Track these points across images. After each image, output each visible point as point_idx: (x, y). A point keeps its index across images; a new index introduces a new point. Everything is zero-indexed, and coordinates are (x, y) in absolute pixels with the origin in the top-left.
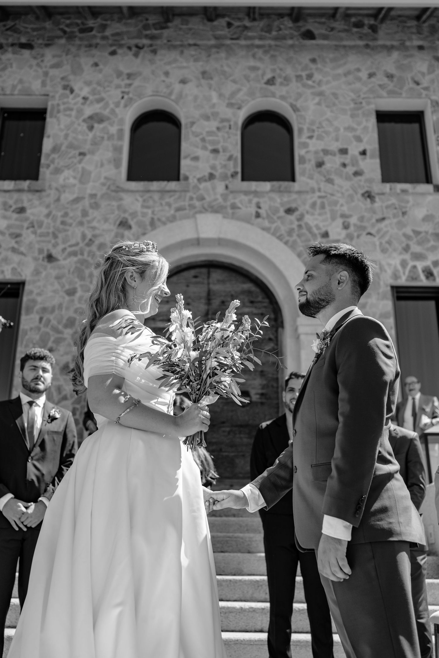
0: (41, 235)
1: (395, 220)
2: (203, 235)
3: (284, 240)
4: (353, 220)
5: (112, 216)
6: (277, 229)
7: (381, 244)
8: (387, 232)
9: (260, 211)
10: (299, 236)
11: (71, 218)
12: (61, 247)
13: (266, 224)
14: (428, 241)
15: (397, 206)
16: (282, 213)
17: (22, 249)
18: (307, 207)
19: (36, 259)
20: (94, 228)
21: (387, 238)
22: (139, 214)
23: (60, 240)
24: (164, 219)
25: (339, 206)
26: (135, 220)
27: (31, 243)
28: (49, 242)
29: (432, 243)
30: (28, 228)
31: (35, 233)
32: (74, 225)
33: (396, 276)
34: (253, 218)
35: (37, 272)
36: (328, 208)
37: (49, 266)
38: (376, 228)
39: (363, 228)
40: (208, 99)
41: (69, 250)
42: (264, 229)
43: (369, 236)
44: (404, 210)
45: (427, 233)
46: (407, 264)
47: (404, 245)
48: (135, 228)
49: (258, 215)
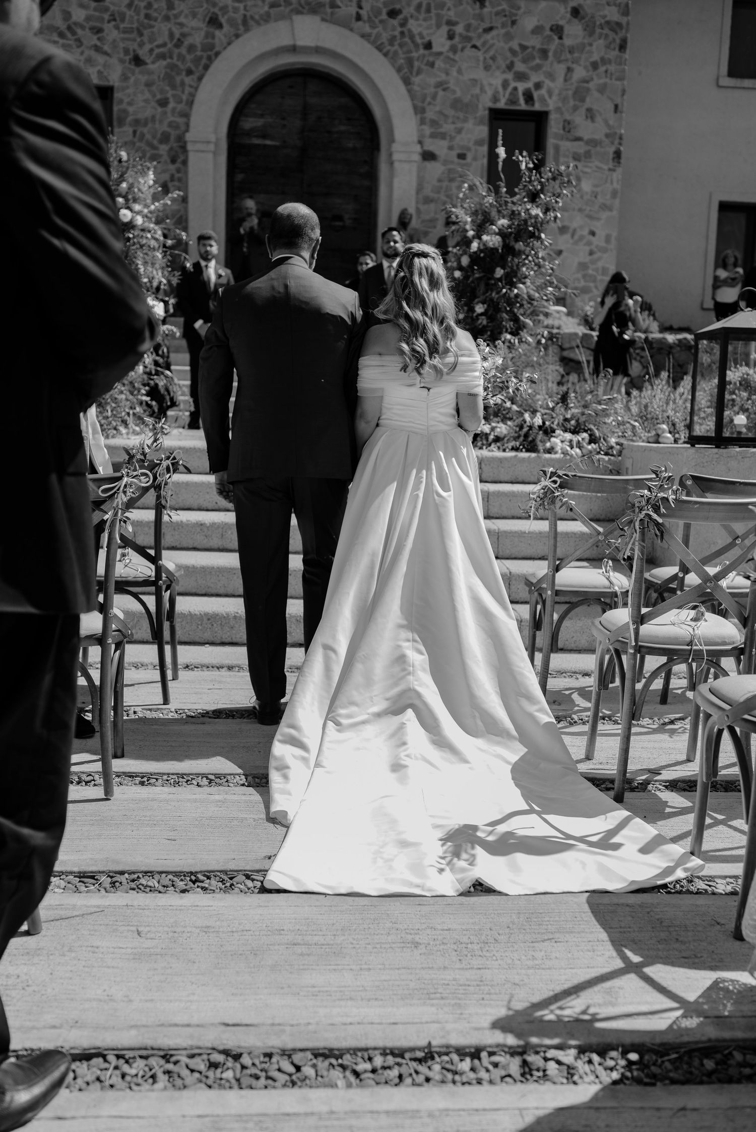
0: (125, 31)
1: (503, 31)
2: (300, 43)
3: (385, 50)
4: (459, 29)
5: (201, 10)
6: (378, 36)
7: (485, 59)
8: (493, 45)
9: (361, 12)
10: (401, 45)
11: (156, 10)
12: (148, 47)
13: (367, 29)
14: (534, 58)
15: (507, 13)
16: (384, 16)
17: (106, 48)
18: (412, 9)
19: (122, 61)
20: (181, 25)
21: (491, 53)
22: (230, 8)
23: (145, 39)
24: (257, 17)
25: (446, 8)
26: (226, 17)
27: (114, 41)
28: (134, 40)
29: (537, 61)
30: (109, 22)
31: (117, 27)
32: (159, 20)
33: (495, 99)
34: (353, 20)
35: (125, 78)
36: (433, 11)
37: (137, 70)
38: (482, 40)
39: (468, 39)
41: (157, 51)
42: (363, 36)
43: (474, 49)
44: (514, 18)
45: (533, 48)
46: (508, 85)
47: (508, 62)
48: (226, 28)
49: (359, 18)
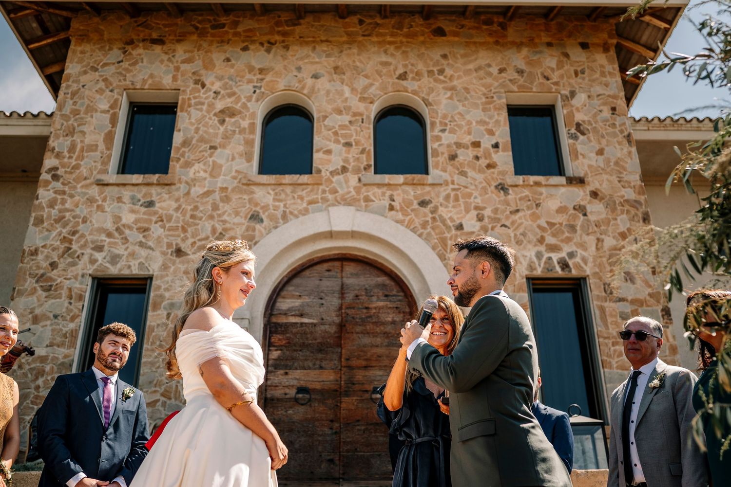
0: (169, 230)
1: (529, 212)
2: (336, 228)
3: (418, 233)
4: (487, 212)
5: (243, 209)
6: (411, 222)
7: (515, 235)
8: (521, 224)
9: (393, 203)
10: (433, 228)
11: (201, 211)
12: (191, 240)
13: (400, 216)
14: (563, 233)
15: (531, 198)
16: (415, 206)
17: (150, 244)
18: (441, 200)
19: (164, 254)
20: (224, 222)
21: (521, 230)
22: (271, 207)
23: (189, 235)
24: (296, 212)
25: (472, 198)
26: (267, 214)
27: (159, 237)
28: (179, 236)
29: (567, 234)
30: (156, 223)
31: (163, 227)
32: (204, 219)
33: (531, 267)
34: (387, 210)
35: (165, 267)
36: (461, 200)
37: (178, 260)
38: (510, 220)
39: (498, 220)
40: (340, 93)
41: (199, 244)
42: (397, 222)
43: (503, 228)
44: (537, 202)
45: (561, 224)
46: (542, 256)
47: (539, 237)
48: (266, 222)
49: (391, 208)
